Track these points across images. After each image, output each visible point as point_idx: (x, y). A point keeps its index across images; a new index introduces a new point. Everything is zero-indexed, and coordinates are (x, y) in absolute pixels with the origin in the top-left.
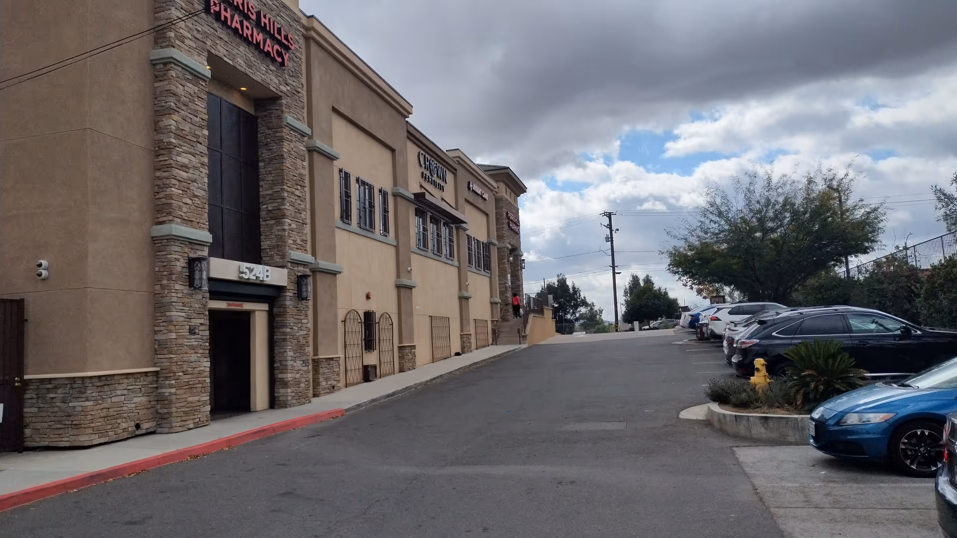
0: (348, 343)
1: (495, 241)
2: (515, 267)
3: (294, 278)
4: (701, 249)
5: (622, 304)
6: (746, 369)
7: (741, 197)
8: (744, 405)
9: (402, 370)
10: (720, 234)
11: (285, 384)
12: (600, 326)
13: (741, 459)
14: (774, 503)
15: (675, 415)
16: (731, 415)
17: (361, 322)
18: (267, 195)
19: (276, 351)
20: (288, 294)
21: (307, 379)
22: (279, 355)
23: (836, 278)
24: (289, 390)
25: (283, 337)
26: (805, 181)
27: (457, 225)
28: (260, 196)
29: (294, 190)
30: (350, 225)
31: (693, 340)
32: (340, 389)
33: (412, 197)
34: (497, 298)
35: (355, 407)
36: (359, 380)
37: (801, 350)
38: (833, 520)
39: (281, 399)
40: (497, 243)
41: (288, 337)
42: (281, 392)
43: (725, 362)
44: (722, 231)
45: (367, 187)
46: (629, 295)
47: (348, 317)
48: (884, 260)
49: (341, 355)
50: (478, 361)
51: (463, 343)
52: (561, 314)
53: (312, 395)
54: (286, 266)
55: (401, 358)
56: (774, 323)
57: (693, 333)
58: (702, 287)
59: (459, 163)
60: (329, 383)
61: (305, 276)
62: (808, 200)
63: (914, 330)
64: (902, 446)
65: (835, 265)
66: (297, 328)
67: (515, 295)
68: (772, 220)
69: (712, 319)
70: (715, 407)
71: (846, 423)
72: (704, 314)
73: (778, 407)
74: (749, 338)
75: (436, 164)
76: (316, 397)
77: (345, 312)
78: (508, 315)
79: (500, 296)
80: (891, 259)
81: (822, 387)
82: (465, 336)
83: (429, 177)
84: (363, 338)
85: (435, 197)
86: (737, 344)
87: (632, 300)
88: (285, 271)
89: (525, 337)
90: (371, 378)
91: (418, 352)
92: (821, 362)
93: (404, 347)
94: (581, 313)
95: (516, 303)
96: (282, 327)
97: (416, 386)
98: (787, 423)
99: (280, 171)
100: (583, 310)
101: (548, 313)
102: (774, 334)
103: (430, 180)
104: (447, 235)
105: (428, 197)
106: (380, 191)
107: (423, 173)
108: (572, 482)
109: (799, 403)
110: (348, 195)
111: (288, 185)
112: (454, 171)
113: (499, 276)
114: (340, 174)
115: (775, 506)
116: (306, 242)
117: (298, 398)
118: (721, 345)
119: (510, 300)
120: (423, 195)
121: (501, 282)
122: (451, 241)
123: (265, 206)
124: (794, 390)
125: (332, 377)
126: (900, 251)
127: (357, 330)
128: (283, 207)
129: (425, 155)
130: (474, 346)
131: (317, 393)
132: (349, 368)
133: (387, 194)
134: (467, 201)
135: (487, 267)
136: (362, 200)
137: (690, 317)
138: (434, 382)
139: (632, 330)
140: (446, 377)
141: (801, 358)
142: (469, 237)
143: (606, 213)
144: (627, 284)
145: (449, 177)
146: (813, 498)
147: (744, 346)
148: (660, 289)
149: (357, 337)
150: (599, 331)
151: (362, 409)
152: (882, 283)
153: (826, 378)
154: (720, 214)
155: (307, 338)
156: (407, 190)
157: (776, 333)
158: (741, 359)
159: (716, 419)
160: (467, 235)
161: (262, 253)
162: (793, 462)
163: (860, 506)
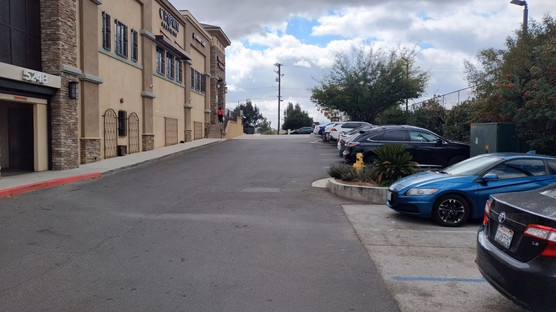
0: (107, 130)
1: (209, 74)
2: (220, 92)
3: (66, 83)
4: (330, 88)
5: (283, 119)
6: (351, 159)
7: (355, 59)
8: (348, 180)
9: (144, 150)
10: (341, 80)
11: (60, 155)
12: (269, 131)
13: (347, 212)
14: (367, 242)
15: (310, 185)
16: (342, 186)
17: (116, 117)
18: (46, 22)
19: (53, 132)
20: (61, 94)
21: (76, 152)
22: (56, 135)
23: (400, 111)
24: (62, 159)
25: (58, 123)
26: (390, 53)
27: (185, 60)
28: (41, 23)
29: (66, 21)
30: (110, 51)
31: (320, 141)
32: (100, 160)
33: (155, 38)
34: (209, 109)
35: (109, 172)
36: (114, 154)
37: (384, 150)
38: (402, 254)
39: (57, 164)
40: (210, 75)
41: (62, 123)
42: (56, 159)
43: (339, 154)
44: (343, 79)
45: (122, 27)
46: (286, 114)
47: (107, 113)
48: (427, 102)
49: (101, 137)
50: (195, 147)
51: (186, 135)
52: (247, 123)
53: (80, 163)
54: (60, 74)
55: (144, 142)
56: (369, 133)
57: (321, 137)
58: (328, 112)
59: (188, 20)
60: (93, 155)
61: (74, 83)
62: (391, 64)
63: (444, 141)
64: (440, 209)
65: (400, 103)
66: (68, 118)
67: (220, 109)
68: (371, 74)
69: (332, 130)
70: (333, 180)
71: (410, 194)
72: (327, 127)
73: (368, 182)
74: (354, 141)
75: (172, 18)
76: (83, 164)
77: (105, 110)
78: (215, 121)
79: (211, 108)
80: (431, 102)
81: (393, 171)
82: (187, 131)
83: (166, 26)
84: (118, 128)
85: (170, 39)
86: (347, 144)
87: (288, 117)
88: (59, 78)
89: (225, 134)
90: (122, 154)
91: (155, 139)
92: (394, 156)
93: (146, 135)
94: (259, 123)
95: (220, 114)
96: (57, 116)
97: (152, 161)
98: (373, 192)
99: (56, 6)
100: (260, 121)
101: (240, 121)
102: (368, 139)
103: (167, 28)
104: (178, 67)
105: (165, 38)
106: (132, 31)
107: (162, 22)
108: (245, 226)
109: (379, 180)
110: (108, 31)
111: (63, 17)
112: (184, 25)
113: (211, 96)
114: (103, 15)
115: (368, 244)
116: (75, 59)
117: (69, 164)
118: (336, 144)
119: (217, 111)
120: (161, 37)
121: (211, 100)
122: (180, 70)
123: (45, 31)
124: (377, 172)
125: (95, 152)
126: (436, 97)
127: (113, 122)
128: (57, 32)
129: (164, 11)
130: (193, 138)
131: (83, 161)
132: (107, 146)
133: (137, 33)
134: (192, 45)
135: (204, 90)
136: (119, 36)
137: (320, 128)
138: (165, 158)
139: (287, 134)
140: (172, 156)
141: (383, 154)
142: (192, 69)
143: (278, 64)
144: (286, 108)
145: (181, 28)
146: (390, 239)
147: (351, 146)
148: (304, 112)
149: (113, 126)
150: (268, 134)
151: (113, 173)
152: (425, 114)
153: (396, 166)
154: (343, 69)
155: (76, 125)
156: (151, 32)
157: (369, 139)
158: (348, 153)
159: (333, 188)
160: (191, 68)
161: (42, 64)
162: (376, 215)
163: (417, 245)
